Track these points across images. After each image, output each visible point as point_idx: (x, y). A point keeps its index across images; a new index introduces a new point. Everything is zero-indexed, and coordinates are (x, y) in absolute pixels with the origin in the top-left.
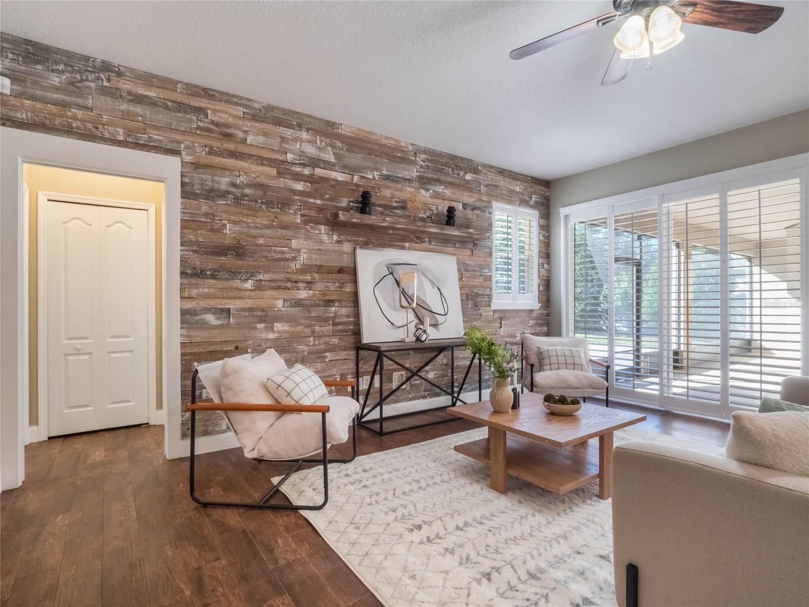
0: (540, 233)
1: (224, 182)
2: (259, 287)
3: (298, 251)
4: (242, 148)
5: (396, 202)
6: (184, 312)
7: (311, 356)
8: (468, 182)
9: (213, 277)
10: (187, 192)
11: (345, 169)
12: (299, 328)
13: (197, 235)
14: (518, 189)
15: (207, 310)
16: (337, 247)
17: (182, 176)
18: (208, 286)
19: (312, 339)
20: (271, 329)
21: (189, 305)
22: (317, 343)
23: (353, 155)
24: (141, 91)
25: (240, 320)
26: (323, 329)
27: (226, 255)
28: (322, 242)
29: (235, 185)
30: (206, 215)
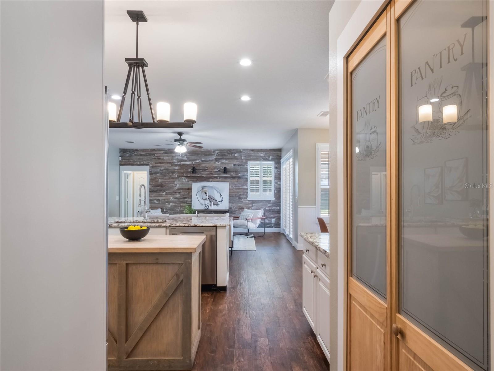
0: (275, 170)
1: (158, 170)
2: (166, 194)
3: (176, 184)
4: (163, 161)
5: (207, 167)
6: (150, 200)
7: (180, 212)
8: (236, 156)
9: (156, 192)
10: (151, 173)
11: (190, 161)
12: (177, 204)
13: (153, 183)
14: (262, 155)
15: (155, 200)
16: (187, 183)
17: (150, 170)
18: (155, 194)
19: (180, 207)
20: (169, 204)
21: (151, 198)
22: (181, 208)
23: (192, 156)
24: (142, 153)
25: (162, 202)
26: (183, 205)
27: (159, 187)
28: (183, 182)
29: (161, 170)
30: (155, 178)
